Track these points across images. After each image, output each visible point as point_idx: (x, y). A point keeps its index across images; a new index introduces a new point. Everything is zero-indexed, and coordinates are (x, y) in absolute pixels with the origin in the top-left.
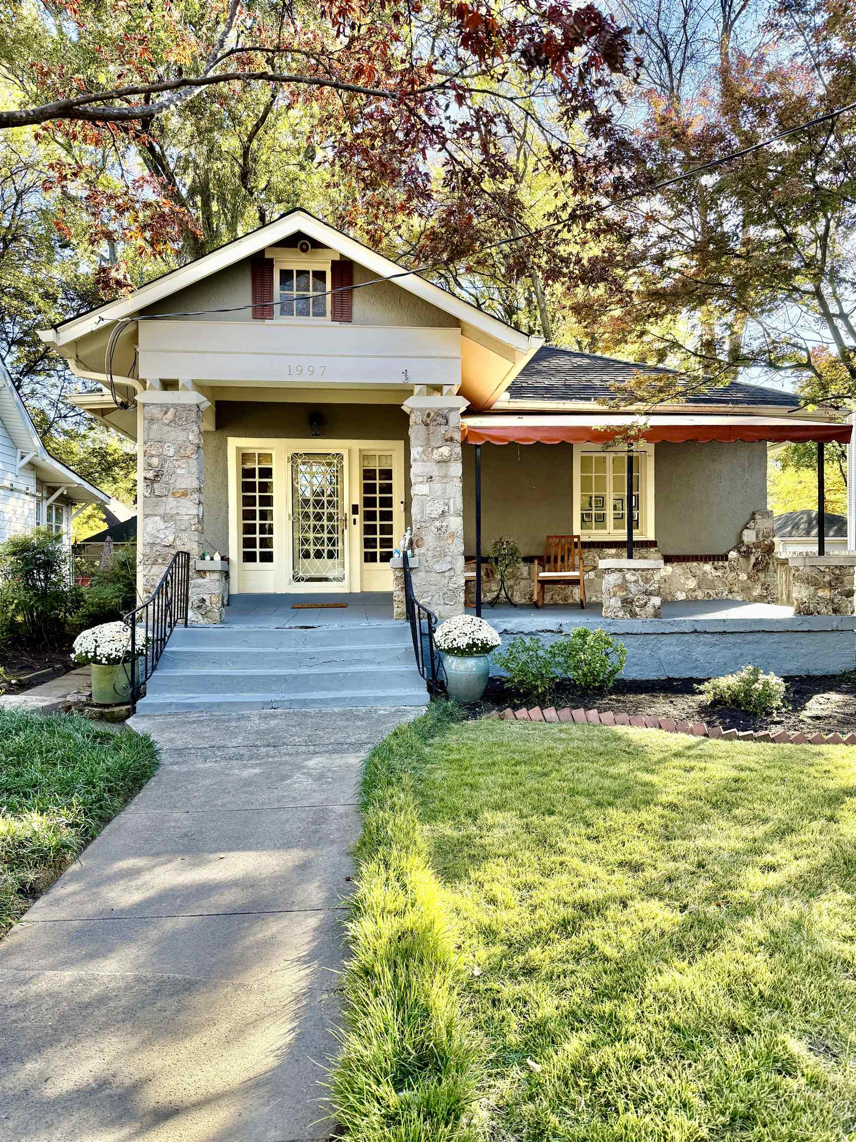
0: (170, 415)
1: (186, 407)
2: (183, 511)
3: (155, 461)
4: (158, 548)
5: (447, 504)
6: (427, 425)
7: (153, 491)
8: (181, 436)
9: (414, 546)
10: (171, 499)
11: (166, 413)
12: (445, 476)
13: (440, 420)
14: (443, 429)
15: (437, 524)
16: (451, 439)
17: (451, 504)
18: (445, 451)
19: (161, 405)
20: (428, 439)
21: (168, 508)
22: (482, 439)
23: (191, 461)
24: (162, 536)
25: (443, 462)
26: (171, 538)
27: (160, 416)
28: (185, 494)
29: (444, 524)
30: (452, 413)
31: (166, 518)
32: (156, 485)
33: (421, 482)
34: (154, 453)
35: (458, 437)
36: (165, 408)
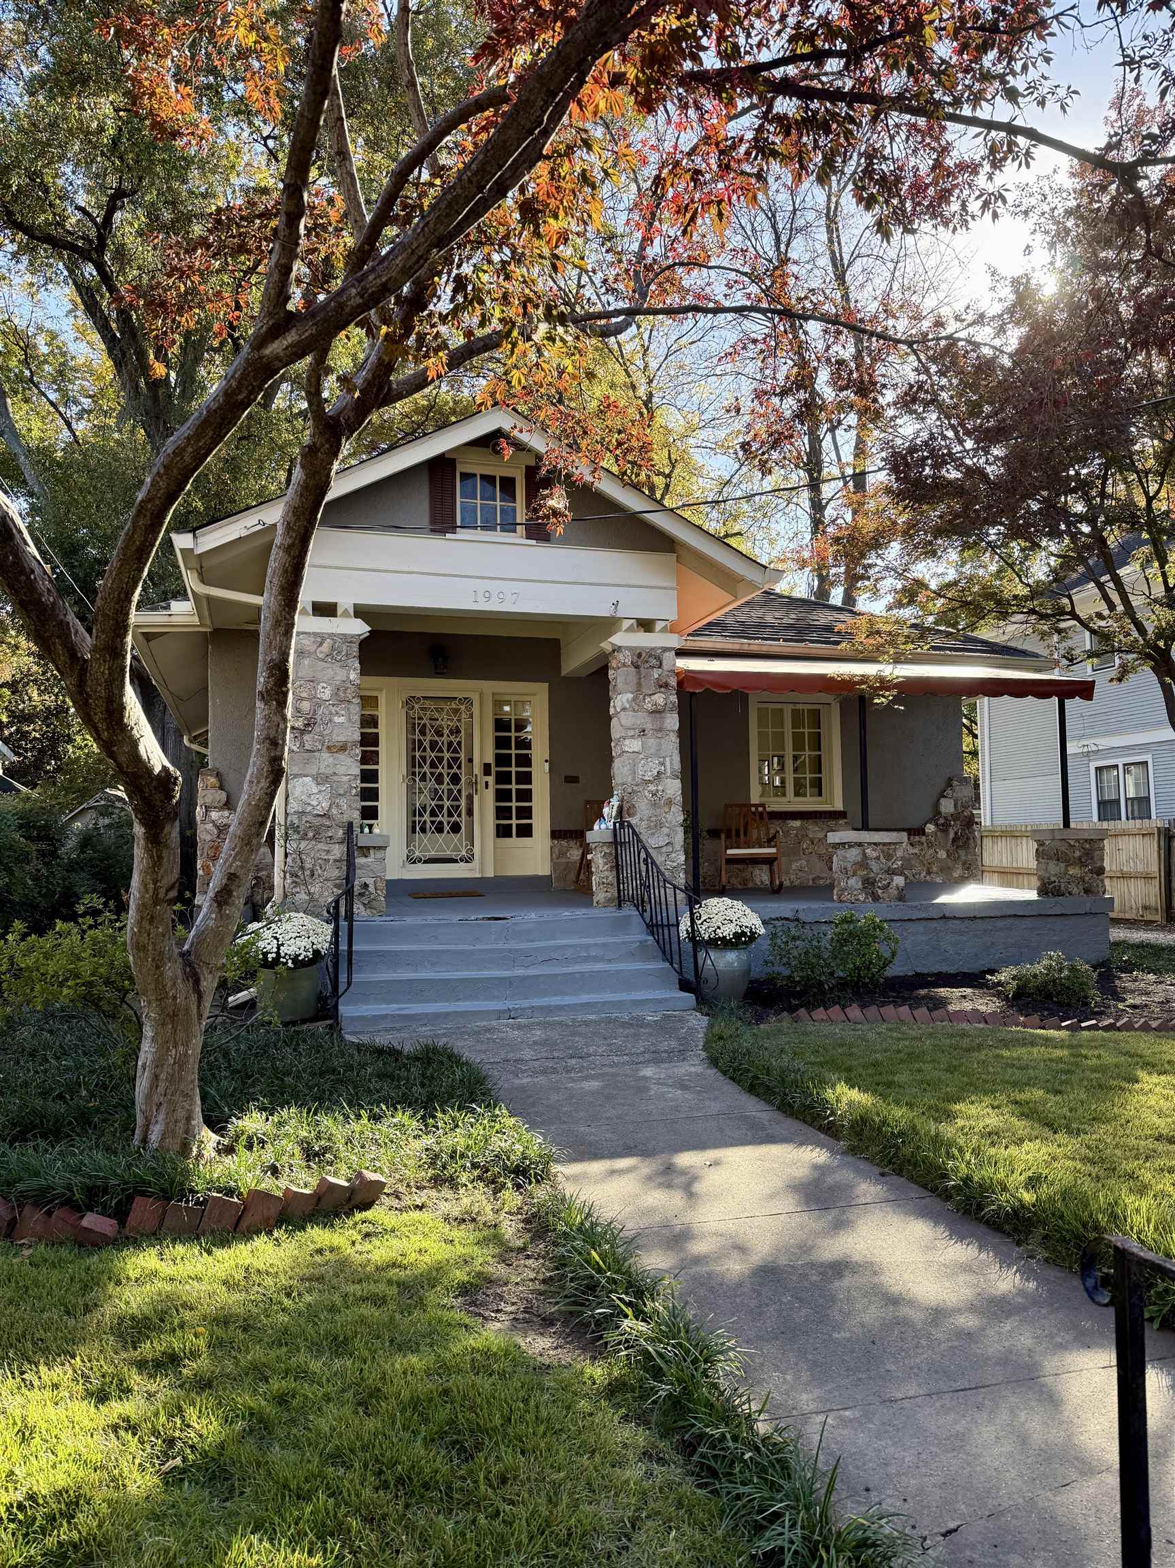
0: (326, 647)
1: (346, 638)
2: (341, 770)
3: (306, 706)
4: (309, 818)
5: (663, 764)
6: (637, 667)
7: (302, 745)
8: (341, 675)
9: (625, 812)
10: (325, 755)
11: (321, 644)
12: (660, 730)
13: (654, 662)
14: (656, 674)
15: (652, 788)
16: (666, 685)
17: (668, 764)
18: (659, 699)
19: (315, 634)
20: (639, 685)
21: (322, 766)
22: (702, 686)
23: (352, 707)
24: (315, 803)
25: (657, 712)
26: (325, 805)
27: (312, 649)
28: (343, 748)
29: (660, 788)
30: (667, 654)
31: (320, 779)
32: (307, 737)
33: (633, 737)
34: (304, 695)
35: (673, 682)
36: (321, 638)
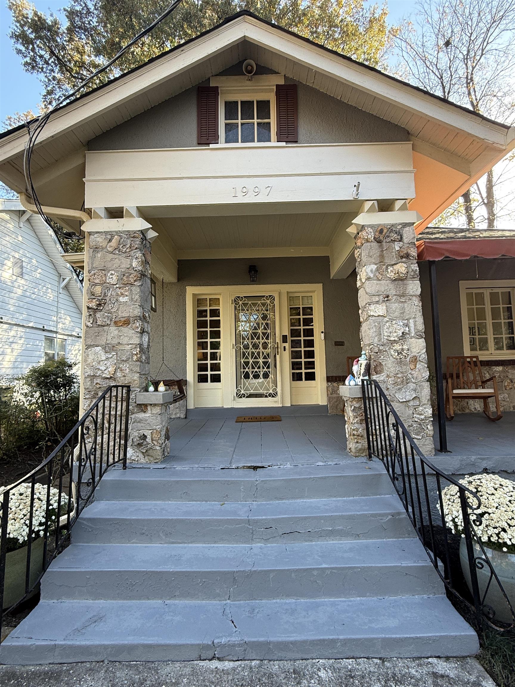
0: (114, 243)
1: (131, 234)
2: (125, 340)
3: (98, 290)
4: (99, 381)
5: (407, 325)
6: (379, 242)
7: (95, 321)
8: (125, 263)
9: (372, 371)
10: (113, 328)
11: (110, 241)
12: (403, 295)
13: (394, 236)
14: (397, 246)
15: (398, 347)
16: (407, 256)
17: (412, 324)
18: (401, 268)
19: (106, 233)
20: (382, 256)
21: (109, 338)
22: (442, 254)
23: (133, 288)
24: (103, 368)
25: (400, 280)
26: (111, 369)
27: (104, 244)
28: (127, 322)
29: (405, 347)
30: (407, 229)
31: (108, 348)
32: (98, 315)
33: (377, 302)
34: (97, 281)
35: (414, 253)
36: (110, 235)
